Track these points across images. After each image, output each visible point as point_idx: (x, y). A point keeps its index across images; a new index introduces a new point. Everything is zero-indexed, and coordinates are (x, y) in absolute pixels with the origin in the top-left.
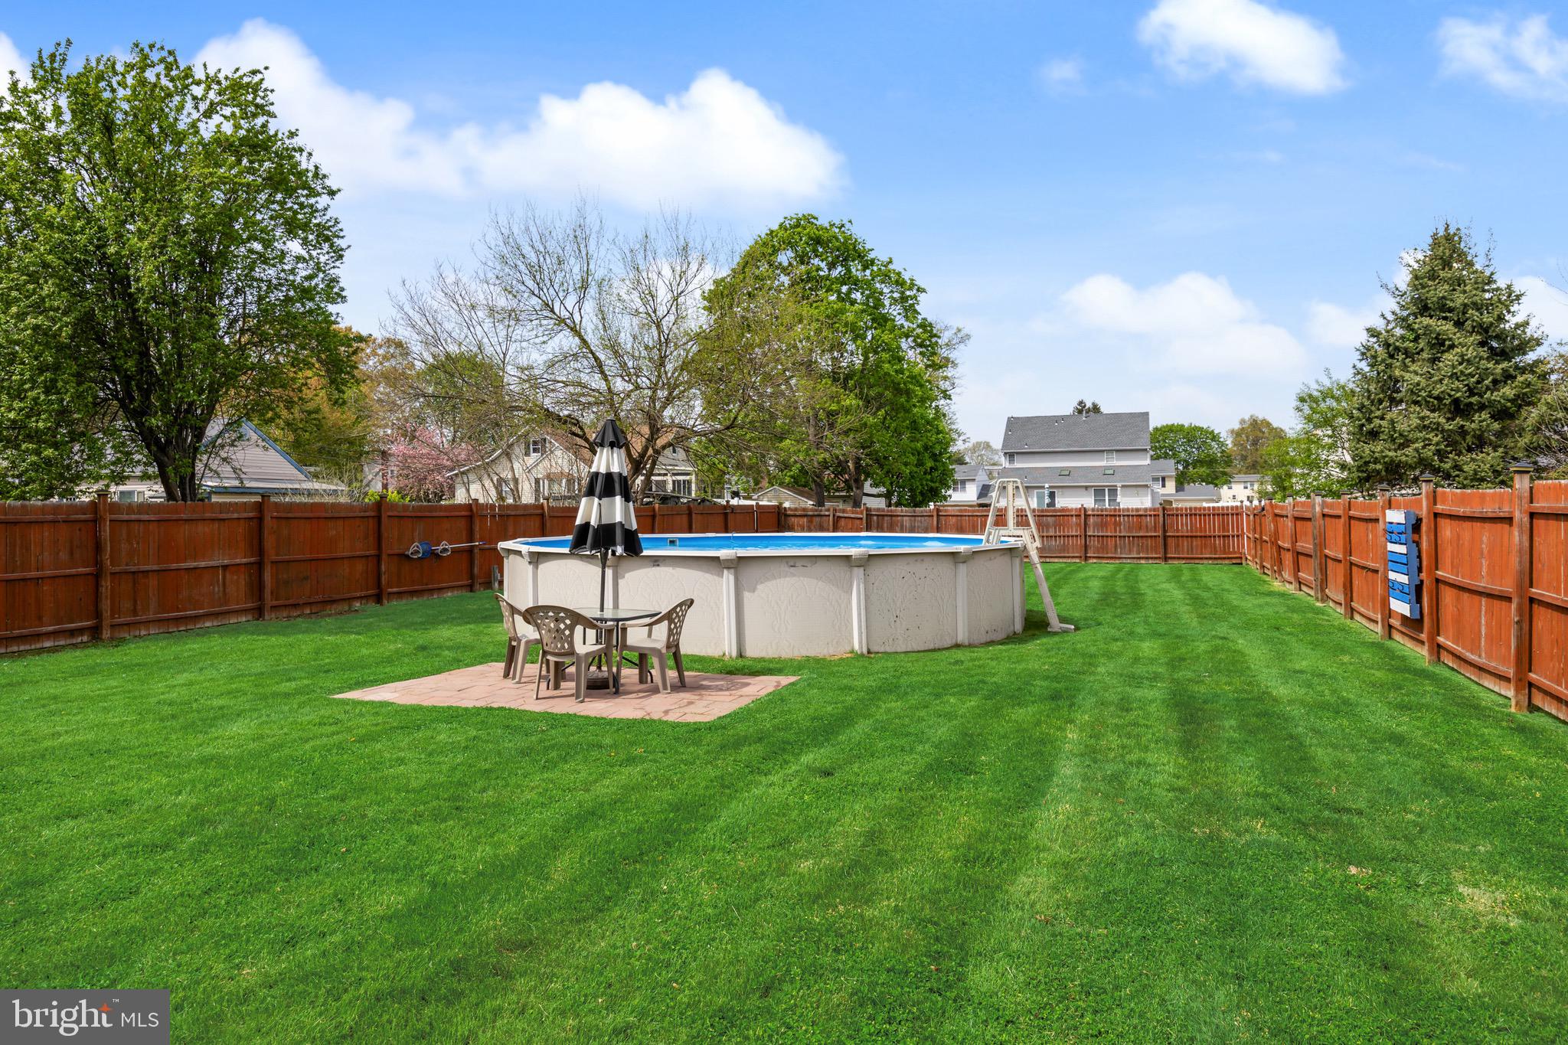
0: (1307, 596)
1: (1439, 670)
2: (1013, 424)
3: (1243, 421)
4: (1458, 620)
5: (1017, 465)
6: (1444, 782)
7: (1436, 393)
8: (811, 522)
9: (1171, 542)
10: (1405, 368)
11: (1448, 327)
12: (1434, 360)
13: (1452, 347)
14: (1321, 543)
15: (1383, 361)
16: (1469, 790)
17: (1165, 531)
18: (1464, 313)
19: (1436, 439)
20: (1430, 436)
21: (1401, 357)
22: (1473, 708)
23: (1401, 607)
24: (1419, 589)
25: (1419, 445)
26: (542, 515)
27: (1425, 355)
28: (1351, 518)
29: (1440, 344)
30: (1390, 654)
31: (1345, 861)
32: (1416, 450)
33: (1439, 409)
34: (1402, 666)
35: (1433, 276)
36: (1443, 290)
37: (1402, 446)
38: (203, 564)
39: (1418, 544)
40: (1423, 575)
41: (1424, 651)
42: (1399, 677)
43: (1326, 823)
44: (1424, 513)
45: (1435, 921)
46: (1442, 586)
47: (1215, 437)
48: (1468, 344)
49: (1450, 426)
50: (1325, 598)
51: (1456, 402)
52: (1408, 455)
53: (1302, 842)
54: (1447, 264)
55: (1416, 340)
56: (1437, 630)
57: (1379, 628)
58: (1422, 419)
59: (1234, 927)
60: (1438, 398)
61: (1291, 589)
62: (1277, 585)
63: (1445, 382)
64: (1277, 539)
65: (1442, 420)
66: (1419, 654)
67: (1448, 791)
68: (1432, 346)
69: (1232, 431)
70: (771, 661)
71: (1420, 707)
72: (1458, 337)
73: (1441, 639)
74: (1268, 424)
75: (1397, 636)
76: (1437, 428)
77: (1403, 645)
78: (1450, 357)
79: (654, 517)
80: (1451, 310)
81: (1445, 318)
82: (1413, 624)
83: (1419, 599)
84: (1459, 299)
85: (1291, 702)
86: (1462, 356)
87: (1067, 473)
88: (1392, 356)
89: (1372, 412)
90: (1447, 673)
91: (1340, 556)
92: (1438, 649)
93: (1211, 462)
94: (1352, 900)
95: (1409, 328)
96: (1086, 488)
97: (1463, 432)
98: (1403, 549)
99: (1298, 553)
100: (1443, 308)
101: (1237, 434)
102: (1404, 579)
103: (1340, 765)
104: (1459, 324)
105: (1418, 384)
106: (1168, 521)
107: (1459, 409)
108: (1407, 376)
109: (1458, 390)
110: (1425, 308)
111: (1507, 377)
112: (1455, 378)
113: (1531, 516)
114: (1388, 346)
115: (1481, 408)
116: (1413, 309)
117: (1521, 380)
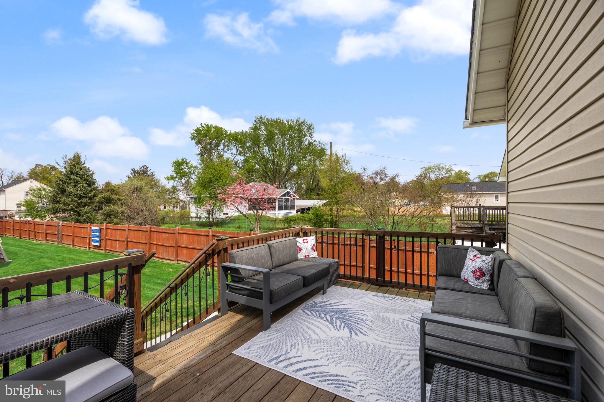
1: (106, 253)
4: (112, 245)
7: (76, 193)
10: (68, 187)
11: (79, 179)
12: (75, 186)
13: (80, 183)
14: (61, 231)
15: (61, 185)
18: (82, 176)
19: (76, 204)
20: (74, 203)
21: (67, 184)
23: (96, 244)
24: (101, 240)
28: (74, 227)
29: (77, 182)
32: (71, 207)
33: (76, 197)
34: (101, 254)
35: (74, 165)
36: (78, 170)
37: (66, 206)
39: (100, 232)
40: (102, 238)
44: (104, 227)
46: (107, 240)
48: (83, 183)
50: (62, 244)
51: (81, 196)
52: (68, 208)
54: (77, 163)
55: (70, 180)
57: (87, 248)
58: (73, 199)
60: (76, 195)
61: (43, 242)
62: (35, 242)
63: (79, 191)
64: (35, 230)
65: (77, 200)
66: (101, 252)
68: (74, 182)
72: (81, 181)
73: (106, 248)
75: (92, 249)
76: (76, 201)
77: (94, 250)
78: (79, 186)
80: (79, 175)
82: (99, 247)
84: (81, 172)
86: (82, 186)
88: (63, 183)
89: (57, 196)
90: (109, 254)
91: (71, 235)
95: (68, 177)
97: (82, 202)
98: (98, 234)
99: (47, 234)
100: (77, 174)
102: (96, 239)
104: (81, 178)
105: (72, 191)
107: (80, 197)
108: (69, 189)
109: (82, 193)
110: (72, 173)
111: (91, 190)
112: (81, 190)
113: (128, 230)
114: (62, 181)
115: (86, 197)
116: (69, 173)
117: (94, 191)
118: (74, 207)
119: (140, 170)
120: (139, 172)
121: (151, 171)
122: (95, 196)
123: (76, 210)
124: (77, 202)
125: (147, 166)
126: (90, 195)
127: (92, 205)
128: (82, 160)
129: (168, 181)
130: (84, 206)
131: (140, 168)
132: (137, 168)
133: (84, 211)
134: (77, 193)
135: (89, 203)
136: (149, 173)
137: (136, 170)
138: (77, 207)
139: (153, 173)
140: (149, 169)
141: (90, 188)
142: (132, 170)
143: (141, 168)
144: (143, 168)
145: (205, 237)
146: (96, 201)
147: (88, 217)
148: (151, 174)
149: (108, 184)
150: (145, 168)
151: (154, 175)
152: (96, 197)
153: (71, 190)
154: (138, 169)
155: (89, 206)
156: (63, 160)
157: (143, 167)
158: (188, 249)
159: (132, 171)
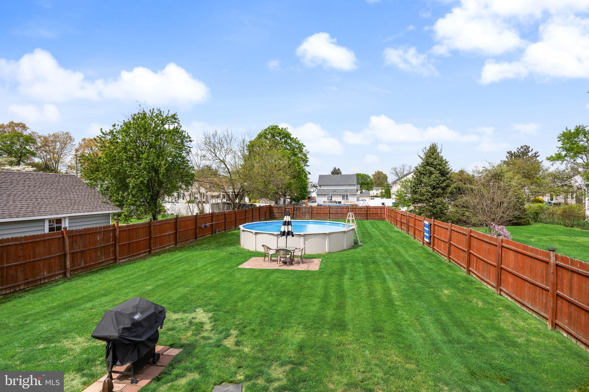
0: (404, 233)
1: (433, 253)
2: (321, 177)
3: (376, 172)
4: (438, 244)
5: (322, 188)
6: (440, 276)
8: (278, 209)
9: (368, 215)
10: (423, 178)
11: (433, 169)
12: (429, 177)
13: (434, 174)
14: (408, 221)
15: (419, 176)
16: (443, 277)
17: (367, 212)
18: (436, 166)
19: (430, 195)
20: (428, 194)
21: (423, 175)
22: (440, 262)
23: (427, 240)
24: (430, 237)
25: (426, 196)
26: (225, 214)
27: (428, 175)
28: (415, 219)
29: (431, 173)
30: (424, 249)
31: (430, 288)
33: (430, 188)
34: (428, 253)
35: (430, 157)
36: (432, 160)
37: (422, 196)
38: (167, 234)
39: (430, 228)
40: (431, 235)
41: (431, 249)
42: (428, 255)
43: (426, 283)
44: (432, 223)
45: (442, 294)
46: (435, 238)
47: (369, 177)
48: (437, 174)
49: (433, 192)
50: (409, 234)
51: (434, 186)
52: (423, 198)
53: (424, 286)
54: (433, 154)
55: (426, 171)
56: (434, 246)
57: (422, 243)
58: (427, 190)
59: (420, 296)
60: (430, 185)
61: (400, 230)
62: (396, 229)
64: (396, 217)
65: (431, 190)
66: (430, 250)
67: (440, 278)
68: (429, 173)
69: (373, 175)
70: (313, 255)
71: (433, 262)
72: (435, 172)
73: (434, 247)
74: (382, 173)
75: (425, 245)
77: (426, 247)
78: (433, 176)
79: (246, 211)
80: (433, 165)
81: (432, 167)
82: (429, 244)
83: (430, 239)
84: (435, 163)
85: (413, 262)
86: (436, 176)
87: (335, 191)
88: (421, 175)
89: (416, 187)
90: (435, 254)
91: (413, 226)
92: (434, 249)
93: (368, 184)
94: (433, 293)
95: (425, 168)
96: (340, 195)
97: (435, 193)
98: (427, 229)
99: (402, 222)
100: (431, 165)
101: (374, 175)
102: (428, 235)
103: (425, 274)
104: (435, 168)
106: (368, 209)
107: (434, 188)
108: (424, 180)
109: (434, 183)
110: (428, 164)
111: (444, 180)
112: (434, 181)
113: (451, 229)
114: (420, 172)
115: (439, 187)
116: (425, 164)
117: (447, 181)
118: (428, 198)
119: (518, 152)
120: (518, 155)
121: (533, 152)
122: (447, 186)
123: (430, 200)
124: (431, 193)
125: (528, 145)
126: (442, 185)
127: (444, 195)
128: (439, 150)
129: (551, 163)
130: (437, 197)
131: (518, 150)
132: (514, 150)
133: (436, 201)
134: (431, 183)
135: (442, 193)
136: (530, 154)
137: (513, 152)
138: (430, 198)
139: (536, 153)
140: (530, 150)
141: (443, 178)
142: (508, 153)
143: (520, 150)
144: (522, 150)
145: (544, 264)
146: (448, 191)
147: (440, 208)
148: (533, 155)
149: (462, 172)
150: (525, 149)
151: (538, 156)
152: (449, 187)
153: (426, 181)
154: (516, 151)
155: (441, 197)
156: (423, 153)
157: (522, 147)
158: (516, 278)
159: (508, 155)
